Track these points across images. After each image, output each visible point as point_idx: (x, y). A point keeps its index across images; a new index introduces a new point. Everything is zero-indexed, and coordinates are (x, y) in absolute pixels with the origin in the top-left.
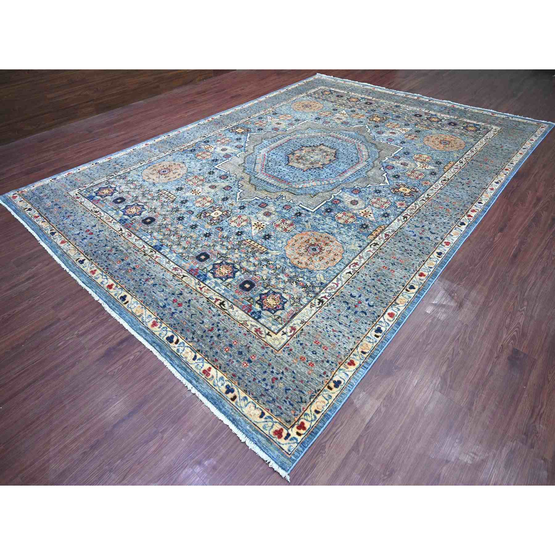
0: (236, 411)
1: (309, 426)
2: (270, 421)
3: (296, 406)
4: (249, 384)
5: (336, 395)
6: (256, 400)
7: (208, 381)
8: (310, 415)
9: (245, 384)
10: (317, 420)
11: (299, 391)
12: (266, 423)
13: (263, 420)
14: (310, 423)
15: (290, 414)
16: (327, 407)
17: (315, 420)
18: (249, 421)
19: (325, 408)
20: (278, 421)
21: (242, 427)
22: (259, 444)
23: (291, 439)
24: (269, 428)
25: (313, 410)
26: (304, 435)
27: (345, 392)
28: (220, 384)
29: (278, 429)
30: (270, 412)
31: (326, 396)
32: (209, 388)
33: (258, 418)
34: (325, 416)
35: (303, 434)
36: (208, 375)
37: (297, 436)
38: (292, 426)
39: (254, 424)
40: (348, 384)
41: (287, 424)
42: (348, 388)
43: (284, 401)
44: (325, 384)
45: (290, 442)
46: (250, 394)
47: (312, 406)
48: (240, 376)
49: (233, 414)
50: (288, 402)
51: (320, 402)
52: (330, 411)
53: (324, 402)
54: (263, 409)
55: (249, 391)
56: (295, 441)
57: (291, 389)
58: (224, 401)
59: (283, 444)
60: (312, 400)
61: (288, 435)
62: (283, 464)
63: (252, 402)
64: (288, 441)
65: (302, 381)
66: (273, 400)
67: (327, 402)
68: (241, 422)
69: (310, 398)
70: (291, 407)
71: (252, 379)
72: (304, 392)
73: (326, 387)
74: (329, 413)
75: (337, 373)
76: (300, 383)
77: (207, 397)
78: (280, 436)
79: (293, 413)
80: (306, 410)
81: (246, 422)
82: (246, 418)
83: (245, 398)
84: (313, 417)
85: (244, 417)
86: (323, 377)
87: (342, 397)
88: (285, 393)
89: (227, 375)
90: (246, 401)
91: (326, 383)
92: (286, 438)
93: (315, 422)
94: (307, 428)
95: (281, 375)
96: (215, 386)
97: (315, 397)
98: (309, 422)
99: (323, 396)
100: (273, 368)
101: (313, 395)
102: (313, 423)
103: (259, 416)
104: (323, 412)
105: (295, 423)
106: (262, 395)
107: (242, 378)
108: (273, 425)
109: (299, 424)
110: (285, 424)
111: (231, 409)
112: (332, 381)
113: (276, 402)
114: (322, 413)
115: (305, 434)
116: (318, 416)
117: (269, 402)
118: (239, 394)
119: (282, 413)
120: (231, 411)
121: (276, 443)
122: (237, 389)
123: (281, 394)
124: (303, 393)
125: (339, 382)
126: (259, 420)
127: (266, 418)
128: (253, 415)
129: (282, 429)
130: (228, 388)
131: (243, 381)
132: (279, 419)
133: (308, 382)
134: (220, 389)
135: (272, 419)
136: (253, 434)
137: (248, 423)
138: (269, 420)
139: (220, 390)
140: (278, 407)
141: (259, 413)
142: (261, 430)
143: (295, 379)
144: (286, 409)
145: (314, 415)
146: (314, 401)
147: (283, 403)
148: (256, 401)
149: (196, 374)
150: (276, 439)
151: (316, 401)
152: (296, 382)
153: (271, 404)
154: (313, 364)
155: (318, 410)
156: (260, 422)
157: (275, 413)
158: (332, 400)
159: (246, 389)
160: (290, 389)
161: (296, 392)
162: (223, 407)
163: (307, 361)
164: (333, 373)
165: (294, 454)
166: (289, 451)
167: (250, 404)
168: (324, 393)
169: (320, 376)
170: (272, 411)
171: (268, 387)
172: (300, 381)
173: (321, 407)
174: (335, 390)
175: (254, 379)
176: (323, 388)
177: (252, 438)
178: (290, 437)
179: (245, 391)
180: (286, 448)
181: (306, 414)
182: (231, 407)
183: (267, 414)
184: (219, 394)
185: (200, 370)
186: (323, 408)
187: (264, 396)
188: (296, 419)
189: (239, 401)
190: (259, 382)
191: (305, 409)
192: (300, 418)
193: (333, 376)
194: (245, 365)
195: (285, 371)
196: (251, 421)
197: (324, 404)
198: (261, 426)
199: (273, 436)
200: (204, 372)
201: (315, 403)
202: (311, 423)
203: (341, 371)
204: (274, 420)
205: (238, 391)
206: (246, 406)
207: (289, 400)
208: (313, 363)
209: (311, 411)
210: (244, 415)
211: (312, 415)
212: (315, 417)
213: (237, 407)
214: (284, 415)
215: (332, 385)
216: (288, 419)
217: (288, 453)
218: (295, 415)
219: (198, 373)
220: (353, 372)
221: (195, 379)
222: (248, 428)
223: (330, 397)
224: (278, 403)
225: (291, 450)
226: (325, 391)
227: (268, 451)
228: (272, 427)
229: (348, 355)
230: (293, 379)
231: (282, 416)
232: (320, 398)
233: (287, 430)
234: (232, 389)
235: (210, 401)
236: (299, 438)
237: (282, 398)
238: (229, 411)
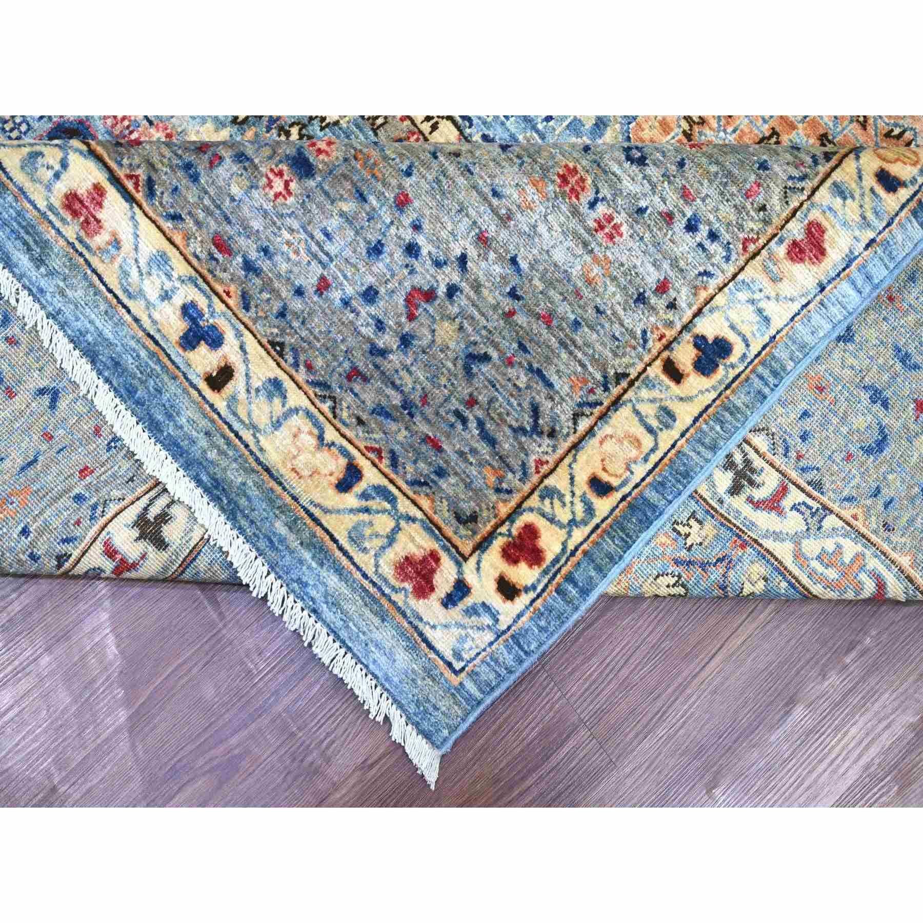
0: (229, 443)
1: (557, 549)
2: (384, 511)
3: (507, 445)
4: (297, 305)
5: (696, 409)
6: (323, 398)
7: (95, 261)
8: (568, 498)
9: (276, 306)
10: (597, 520)
11: (531, 369)
12: (365, 517)
13: (351, 500)
14: (563, 533)
15: (479, 483)
16: (649, 466)
17: (585, 523)
18: (288, 500)
19: (640, 471)
20: (419, 515)
21: (252, 522)
22: (328, 615)
23: (472, 611)
24: (378, 543)
25: (582, 479)
26: (532, 595)
27: (739, 400)
28: (152, 290)
29: (419, 554)
30: (385, 464)
31: (649, 410)
32: (103, 307)
33: (331, 492)
34: (631, 507)
35: (527, 589)
36: (91, 225)
37: (496, 600)
38: (482, 546)
39: (311, 515)
40: (763, 363)
41: (463, 531)
42: (757, 383)
43: (458, 414)
44: (655, 346)
45: (466, 621)
46: (296, 365)
47: (582, 457)
48: (253, 255)
49: (212, 455)
50: (472, 425)
51: (620, 441)
52: (660, 487)
53: (637, 443)
54: (355, 452)
55: (294, 350)
56: (487, 620)
57: (495, 355)
58: (172, 388)
59: (434, 627)
60: (584, 425)
61: (461, 589)
62: (426, 711)
63: (308, 414)
64: (456, 613)
65: (548, 319)
66: (407, 405)
67: (647, 441)
68: (249, 499)
69: (576, 417)
70: (484, 449)
71: (314, 280)
72: (554, 379)
73: (658, 363)
74: (652, 496)
75: (720, 300)
76: (539, 328)
77: (91, 355)
78: (424, 588)
79: (492, 479)
80: (552, 471)
81: (271, 502)
82: (272, 484)
83: (276, 384)
84: (579, 508)
85: (265, 476)
86: (653, 309)
87: (722, 423)
88: (461, 373)
89: (187, 238)
90: (277, 401)
91: (659, 346)
92: (449, 601)
93: (588, 529)
94: (549, 557)
95: (451, 275)
96: (130, 296)
97: (597, 411)
98: (561, 526)
99: (637, 413)
100: (417, 227)
101: (592, 398)
102: (579, 535)
103: (334, 480)
104: (626, 490)
105: (497, 526)
106: (354, 374)
107: (265, 265)
108: (397, 529)
109: (515, 532)
110: (449, 532)
111: (207, 434)
112: (687, 337)
113: (418, 418)
114: (618, 495)
115: (534, 587)
116: (603, 506)
117: (388, 415)
118: (246, 361)
119: (441, 473)
120: (203, 442)
121: (404, 615)
122: (239, 335)
123: (443, 381)
124: (550, 385)
125: (722, 348)
126: (333, 499)
127: (365, 496)
128: (306, 473)
129: (434, 556)
130: (193, 320)
131: (267, 286)
132: (425, 503)
133: (576, 324)
134: (156, 316)
135: (392, 500)
136: (301, 562)
137: (284, 509)
138: (377, 503)
139: (154, 322)
140: (427, 439)
141: (335, 466)
142: (341, 548)
143: (517, 305)
144: (461, 454)
145: (584, 499)
146: (590, 432)
147: (452, 426)
148: (326, 407)
149: (31, 214)
150: (405, 598)
151: (600, 434)
152: (521, 319)
153: (393, 426)
154: (616, 227)
155: (605, 477)
156: (338, 511)
157: (410, 468)
158: (675, 434)
159: (283, 332)
160: (486, 358)
161: (512, 372)
162: (170, 417)
163: (592, 205)
164: (703, 295)
165: (473, 675)
166: (458, 655)
167: (297, 421)
168: (644, 393)
169: (641, 299)
170: (394, 463)
171: (387, 340)
172: (538, 317)
173: (617, 467)
174: (695, 382)
175: (323, 286)
176: (640, 367)
177: (299, 581)
178: (469, 601)
179: (273, 344)
180: (444, 641)
181: (550, 493)
182: (204, 423)
183: (371, 476)
184: (152, 346)
185: (49, 188)
186: (628, 468)
187: (366, 379)
188: (504, 510)
189: (242, 395)
190: (346, 303)
191: (545, 469)
192: (519, 505)
193: (699, 313)
194: (278, 185)
195: (472, 252)
196: (295, 499)
197: (634, 453)
198: (340, 526)
199: (393, 581)
200: (72, 202)
201: (594, 442)
202: (569, 535)
203: (743, 296)
204: (404, 506)
205: (242, 348)
206: (277, 425)
207: (480, 414)
208: (617, 220)
209: (572, 479)
210: (267, 470)
211: (577, 501)
212: (590, 510)
213: (236, 426)
214: (453, 480)
215: (685, 355)
216: (467, 507)
217: (449, 665)
218: (498, 490)
219: (42, 205)
220: (796, 306)
221: (29, 249)
222: (281, 528)
223: (668, 417)
224: (428, 421)
225: (466, 656)
226: (650, 384)
227: (368, 653)
228: (391, 539)
229: (809, 185)
230: (507, 304)
231: (443, 484)
232: (622, 419)
233: (459, 564)
234: (214, 327)
235: (107, 380)
236: (508, 610)
237: (447, 400)
238: (193, 442)
